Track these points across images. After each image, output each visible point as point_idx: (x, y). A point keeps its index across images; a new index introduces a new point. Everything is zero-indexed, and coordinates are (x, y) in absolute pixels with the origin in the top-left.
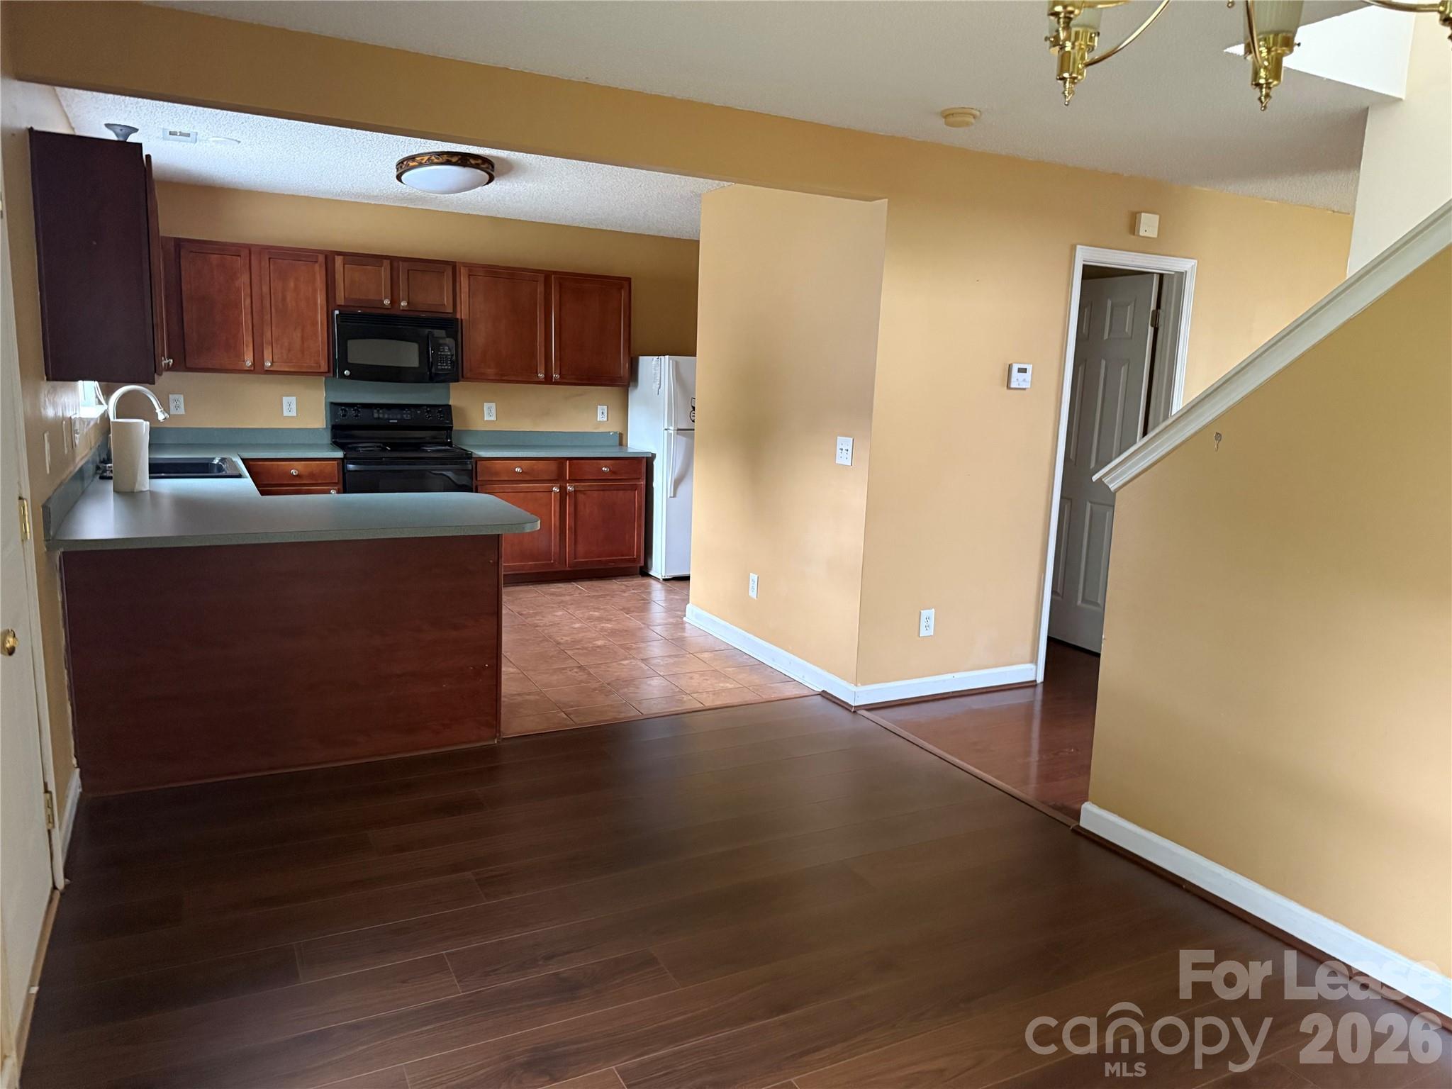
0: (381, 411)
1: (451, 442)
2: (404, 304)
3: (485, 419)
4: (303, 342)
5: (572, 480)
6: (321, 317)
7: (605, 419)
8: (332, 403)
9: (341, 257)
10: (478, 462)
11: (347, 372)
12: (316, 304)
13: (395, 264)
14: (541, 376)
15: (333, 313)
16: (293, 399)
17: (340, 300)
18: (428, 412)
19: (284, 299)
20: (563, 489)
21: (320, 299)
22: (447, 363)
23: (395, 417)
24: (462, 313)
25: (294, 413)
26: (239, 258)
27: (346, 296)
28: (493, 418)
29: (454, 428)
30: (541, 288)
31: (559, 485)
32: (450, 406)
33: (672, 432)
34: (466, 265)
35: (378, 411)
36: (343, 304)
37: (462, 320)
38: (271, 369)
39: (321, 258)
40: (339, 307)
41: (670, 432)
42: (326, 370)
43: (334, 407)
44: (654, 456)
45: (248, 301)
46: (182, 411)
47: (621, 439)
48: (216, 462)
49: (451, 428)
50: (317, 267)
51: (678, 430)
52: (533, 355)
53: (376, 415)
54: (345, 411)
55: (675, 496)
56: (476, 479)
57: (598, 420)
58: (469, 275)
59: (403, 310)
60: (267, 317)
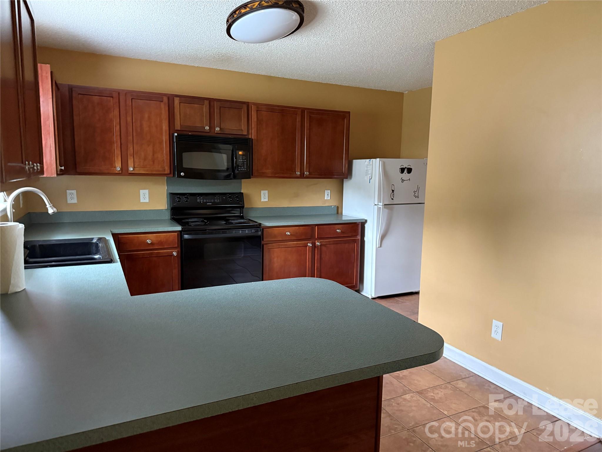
0: (201, 198)
1: (243, 215)
2: (218, 129)
3: (262, 201)
4: (153, 155)
5: (319, 238)
6: (165, 138)
7: (329, 198)
8: (171, 193)
9: (178, 98)
10: (264, 229)
11: (182, 174)
12: (161, 129)
13: (212, 104)
14: (298, 173)
15: (173, 135)
16: (146, 192)
17: (178, 127)
18: (230, 197)
19: (141, 125)
20: (314, 244)
21: (165, 127)
22: (244, 167)
23: (210, 201)
24: (253, 135)
25: (147, 200)
26: (112, 98)
27: (181, 124)
28: (266, 200)
29: (245, 207)
30: (299, 119)
31: (311, 241)
32: (242, 193)
33: (381, 206)
34: (255, 104)
35: (200, 197)
36: (179, 129)
37: (252, 139)
38: (133, 172)
39: (165, 99)
40: (177, 131)
41: (379, 206)
42: (169, 172)
43: (173, 196)
44: (366, 221)
45: (118, 127)
46: (75, 201)
47: (338, 210)
48: (94, 241)
49: (243, 207)
50: (162, 104)
51: (385, 205)
52: (293, 161)
53: (198, 200)
54: (180, 198)
55: (381, 246)
56: (263, 240)
57: (325, 199)
58: (257, 111)
59: (217, 133)
60: (130, 138)
